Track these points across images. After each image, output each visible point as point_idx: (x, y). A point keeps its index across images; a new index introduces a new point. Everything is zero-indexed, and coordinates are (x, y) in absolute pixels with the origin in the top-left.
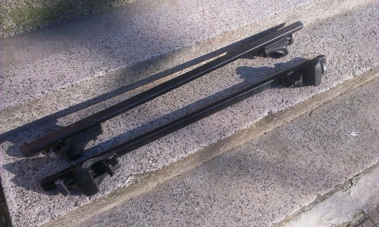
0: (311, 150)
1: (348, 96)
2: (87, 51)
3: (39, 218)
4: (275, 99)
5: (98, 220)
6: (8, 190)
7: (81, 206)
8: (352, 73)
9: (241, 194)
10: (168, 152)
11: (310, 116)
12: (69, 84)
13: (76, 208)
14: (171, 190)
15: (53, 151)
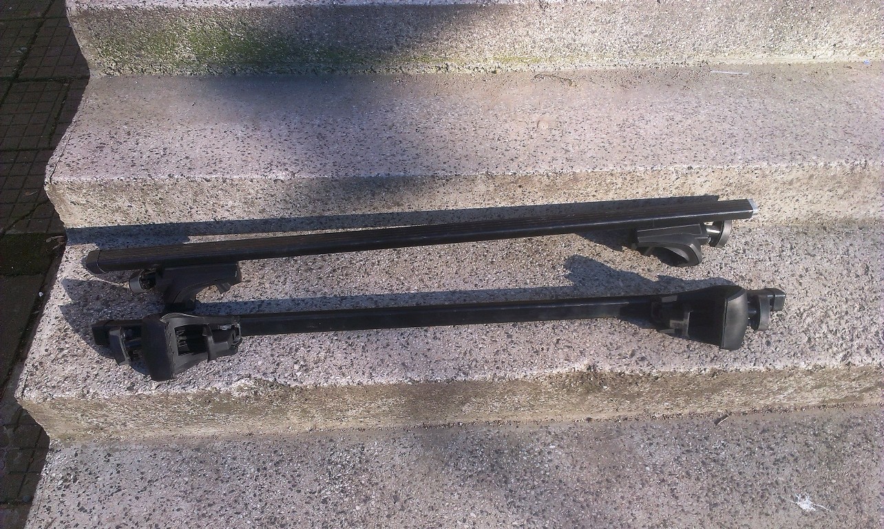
0: (677, 498)
1: (838, 416)
2: (285, 132)
3: (63, 385)
4: (619, 344)
5: (173, 446)
6: (48, 320)
7: (136, 394)
8: (841, 355)
9: (464, 521)
10: (339, 363)
11: (716, 423)
12: (219, 175)
13: (128, 394)
14: (332, 450)
15: (141, 279)
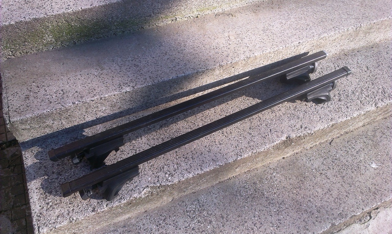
0: (329, 179)
1: (370, 128)
3: (58, 220)
4: (294, 124)
5: (113, 229)
6: (33, 191)
7: (98, 212)
8: (374, 105)
10: (185, 168)
11: (330, 144)
12: (98, 97)
13: (93, 213)
14: (185, 206)
15: (78, 157)
